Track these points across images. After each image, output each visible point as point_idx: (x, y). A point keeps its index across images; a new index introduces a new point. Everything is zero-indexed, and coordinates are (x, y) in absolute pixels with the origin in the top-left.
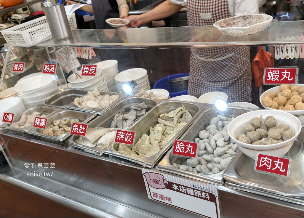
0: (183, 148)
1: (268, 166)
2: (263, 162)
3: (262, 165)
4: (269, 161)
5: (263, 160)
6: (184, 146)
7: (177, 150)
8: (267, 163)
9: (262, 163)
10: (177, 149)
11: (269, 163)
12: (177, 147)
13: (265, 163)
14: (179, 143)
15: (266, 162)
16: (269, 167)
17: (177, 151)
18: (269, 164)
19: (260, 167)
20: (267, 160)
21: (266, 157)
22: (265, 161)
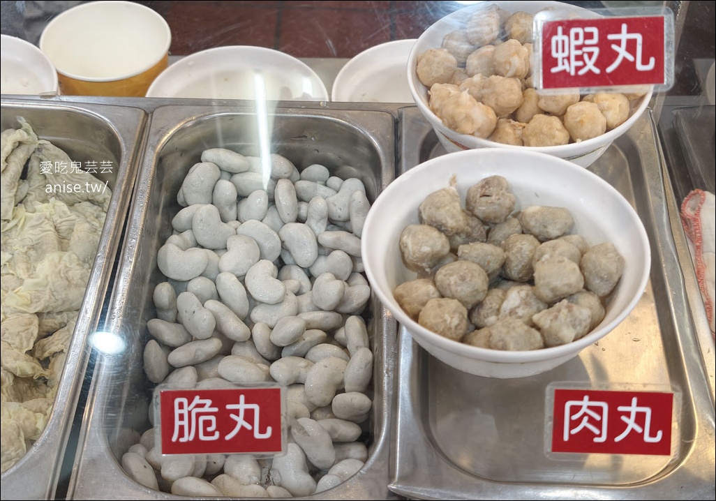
0: (213, 418)
1: (596, 431)
2: (575, 417)
3: (574, 431)
4: (599, 410)
5: (575, 410)
6: (215, 410)
7: (181, 434)
8: (591, 420)
9: (574, 424)
10: (181, 428)
11: (597, 417)
12: (177, 423)
13: (585, 423)
14: (185, 401)
15: (586, 419)
16: (600, 436)
17: (182, 440)
18: (598, 425)
19: (566, 438)
20: (590, 408)
21: (586, 398)
22: (585, 414)
